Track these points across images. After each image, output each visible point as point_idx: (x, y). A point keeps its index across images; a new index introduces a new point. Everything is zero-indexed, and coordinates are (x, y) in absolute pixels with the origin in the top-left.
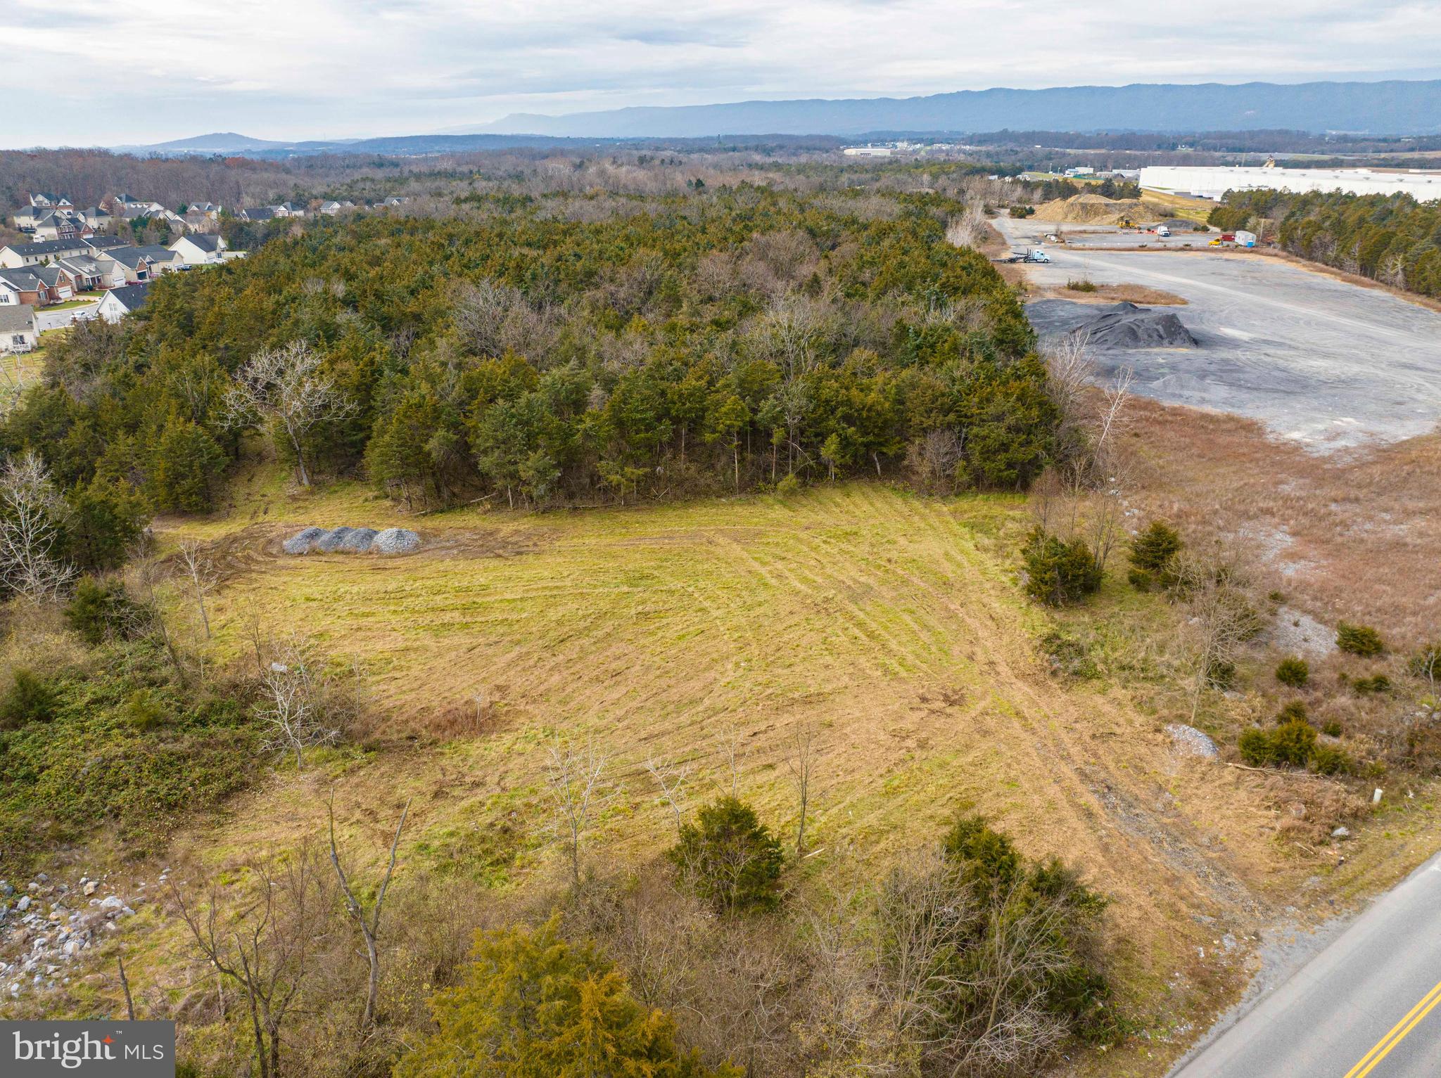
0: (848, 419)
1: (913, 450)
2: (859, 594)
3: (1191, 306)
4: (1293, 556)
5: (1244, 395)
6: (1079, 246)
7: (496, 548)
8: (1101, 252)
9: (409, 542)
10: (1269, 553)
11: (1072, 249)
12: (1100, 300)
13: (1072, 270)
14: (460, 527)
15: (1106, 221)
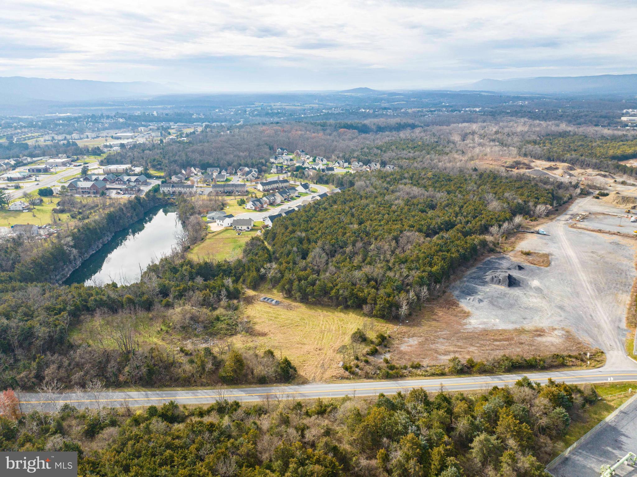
1: (364, 306)
3: (547, 268)
6: (579, 225)
7: (289, 308)
8: (580, 230)
9: (277, 303)
10: (406, 344)
11: (572, 227)
12: (522, 260)
13: (545, 241)
14: (287, 302)
15: (627, 207)
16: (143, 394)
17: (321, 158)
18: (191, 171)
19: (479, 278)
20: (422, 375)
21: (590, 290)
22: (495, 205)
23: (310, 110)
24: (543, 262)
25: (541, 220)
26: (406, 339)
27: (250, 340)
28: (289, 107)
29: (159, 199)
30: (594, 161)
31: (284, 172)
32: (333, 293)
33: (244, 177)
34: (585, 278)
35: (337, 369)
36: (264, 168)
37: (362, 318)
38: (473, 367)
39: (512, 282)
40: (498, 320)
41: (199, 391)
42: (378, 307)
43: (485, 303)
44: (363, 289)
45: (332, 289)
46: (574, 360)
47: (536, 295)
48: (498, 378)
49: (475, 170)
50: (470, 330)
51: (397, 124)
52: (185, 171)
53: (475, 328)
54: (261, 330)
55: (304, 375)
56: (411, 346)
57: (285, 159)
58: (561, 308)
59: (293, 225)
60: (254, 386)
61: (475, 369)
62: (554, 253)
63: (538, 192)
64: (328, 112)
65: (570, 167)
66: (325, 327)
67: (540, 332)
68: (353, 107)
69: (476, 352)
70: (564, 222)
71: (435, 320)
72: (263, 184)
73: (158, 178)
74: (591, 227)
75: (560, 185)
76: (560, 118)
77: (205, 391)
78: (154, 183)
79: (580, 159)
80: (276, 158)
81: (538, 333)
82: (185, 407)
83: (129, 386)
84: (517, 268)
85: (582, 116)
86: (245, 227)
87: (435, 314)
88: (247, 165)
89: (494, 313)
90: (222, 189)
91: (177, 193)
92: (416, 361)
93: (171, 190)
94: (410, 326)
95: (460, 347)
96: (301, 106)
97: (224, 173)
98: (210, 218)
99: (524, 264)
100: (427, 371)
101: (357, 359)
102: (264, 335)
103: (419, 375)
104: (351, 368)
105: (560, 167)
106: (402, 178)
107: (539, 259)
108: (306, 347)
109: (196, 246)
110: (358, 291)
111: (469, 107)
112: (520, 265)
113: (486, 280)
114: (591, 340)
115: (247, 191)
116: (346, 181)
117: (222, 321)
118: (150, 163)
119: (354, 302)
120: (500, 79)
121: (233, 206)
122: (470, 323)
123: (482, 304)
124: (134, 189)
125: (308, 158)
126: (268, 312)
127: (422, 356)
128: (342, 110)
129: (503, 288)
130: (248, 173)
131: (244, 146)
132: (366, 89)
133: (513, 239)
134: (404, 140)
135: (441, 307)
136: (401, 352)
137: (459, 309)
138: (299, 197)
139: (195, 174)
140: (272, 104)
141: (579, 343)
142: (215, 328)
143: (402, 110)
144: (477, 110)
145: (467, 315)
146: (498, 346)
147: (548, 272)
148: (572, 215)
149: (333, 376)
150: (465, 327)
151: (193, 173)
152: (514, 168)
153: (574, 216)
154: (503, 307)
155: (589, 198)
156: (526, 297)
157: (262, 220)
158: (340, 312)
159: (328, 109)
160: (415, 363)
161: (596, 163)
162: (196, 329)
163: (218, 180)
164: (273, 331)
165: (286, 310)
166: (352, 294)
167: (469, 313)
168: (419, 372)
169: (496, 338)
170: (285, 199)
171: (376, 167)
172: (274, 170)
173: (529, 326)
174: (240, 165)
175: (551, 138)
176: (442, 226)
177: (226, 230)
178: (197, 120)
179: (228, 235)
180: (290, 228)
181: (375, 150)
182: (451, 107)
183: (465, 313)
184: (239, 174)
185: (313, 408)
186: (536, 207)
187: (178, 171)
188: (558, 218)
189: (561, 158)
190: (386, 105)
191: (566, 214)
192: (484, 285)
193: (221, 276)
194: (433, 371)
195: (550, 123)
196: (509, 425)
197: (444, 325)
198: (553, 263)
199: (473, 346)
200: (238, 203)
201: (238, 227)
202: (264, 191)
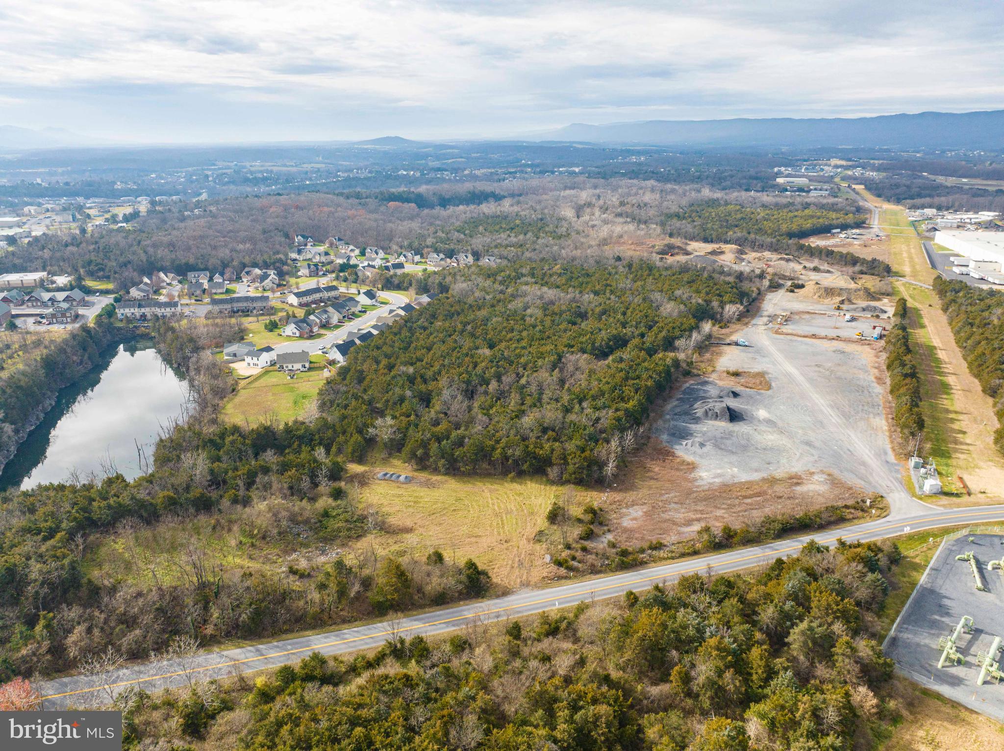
3: (768, 392)
4: (632, 519)
5: (713, 452)
6: (786, 329)
7: (429, 485)
8: (789, 337)
9: (409, 480)
10: (628, 517)
11: (777, 332)
12: (732, 383)
13: (750, 355)
14: (423, 476)
15: (834, 301)
16: (251, 651)
17: (374, 249)
18: (159, 278)
19: (686, 413)
20: (668, 558)
21: (833, 418)
22: (669, 309)
23: (316, 172)
24: (761, 384)
25: (733, 327)
26: (624, 510)
27: (390, 541)
28: (277, 168)
29: (120, 329)
30: (769, 240)
31: (321, 273)
32: (497, 454)
33: (257, 284)
34: (822, 401)
35: (543, 566)
36: (285, 268)
37: (548, 488)
38: (731, 537)
39: (734, 416)
40: (735, 470)
41: (346, 631)
42: (571, 468)
43: (709, 448)
44: (541, 445)
45: (494, 449)
46: (853, 511)
47: (770, 430)
48: (769, 548)
49: (619, 259)
50: (706, 488)
51: (469, 192)
52: (150, 279)
53: (710, 484)
54: (400, 523)
55: (500, 582)
56: (635, 519)
57: (314, 252)
58: (809, 444)
59: (387, 356)
60: (431, 610)
61: (735, 540)
62: (770, 371)
63: (718, 287)
64: (349, 176)
65: (740, 250)
66: (499, 507)
67: (795, 480)
68: (387, 168)
69: (726, 515)
70: (764, 327)
71: (652, 478)
72: (298, 295)
73: (106, 292)
74: (801, 333)
75: (740, 276)
76: (698, 179)
77: (355, 629)
78: (100, 302)
79: (749, 238)
80: (299, 252)
81: (795, 481)
82: (336, 659)
83: (219, 643)
84: (731, 395)
85: (726, 177)
86: (298, 366)
87: (649, 471)
88: (255, 265)
89: (726, 460)
90: (228, 306)
91: (149, 317)
92: (654, 539)
93: (137, 312)
94: (621, 490)
95: (702, 512)
96: (296, 166)
97: (218, 279)
98: (228, 355)
99: (738, 389)
100: (672, 552)
101: (568, 547)
102: (409, 530)
103: (665, 559)
104: (566, 561)
105: (727, 251)
106: (519, 276)
107: (754, 381)
108: (484, 539)
109: (228, 402)
110: (536, 447)
111: (563, 166)
112: (734, 390)
113: (698, 415)
114: (863, 483)
115: (272, 308)
116: (433, 283)
117: (334, 517)
118: (83, 267)
119: (531, 465)
120: (596, 124)
121: (259, 332)
122: (701, 478)
123: (705, 449)
124: (68, 315)
125: (352, 250)
126: (399, 496)
127: (658, 531)
128: (370, 172)
129: (723, 425)
130: (265, 277)
131: (242, 234)
132: (397, 139)
133: (708, 356)
134: (492, 217)
135: (653, 460)
136: (625, 530)
137: (678, 460)
138: (365, 312)
139: (169, 284)
140: (248, 164)
141: (850, 488)
142: (329, 530)
143: (466, 172)
144: (577, 170)
145: (692, 467)
146: (751, 504)
147: (772, 397)
148: (769, 316)
149: (544, 578)
150: (697, 484)
151: (164, 281)
152: (667, 254)
153: (772, 318)
154: (734, 450)
155: (781, 292)
156: (759, 433)
157: (320, 352)
158: (512, 481)
159: (346, 171)
160: (654, 542)
161: (772, 243)
162: (299, 535)
163: (214, 291)
164: (420, 522)
165: (426, 489)
166: (527, 453)
167: (693, 463)
168: (662, 554)
169: (744, 494)
170: (344, 317)
171: (468, 260)
172: (304, 271)
173: (779, 473)
174: (244, 266)
175: (698, 210)
176: (611, 343)
177: (266, 372)
178: (127, 193)
179: (275, 380)
180: (384, 362)
181: (456, 233)
182: (538, 166)
183: (688, 464)
184: (245, 280)
185: (537, 627)
186: (723, 308)
187: (137, 280)
188: (754, 322)
189: (723, 238)
190: (436, 164)
191: (762, 316)
192: (697, 423)
193: (295, 445)
194: (681, 550)
195: (687, 188)
196: (829, 605)
197: (668, 485)
198: (773, 384)
199: (719, 508)
200: (266, 327)
201: (287, 367)
202: (301, 305)
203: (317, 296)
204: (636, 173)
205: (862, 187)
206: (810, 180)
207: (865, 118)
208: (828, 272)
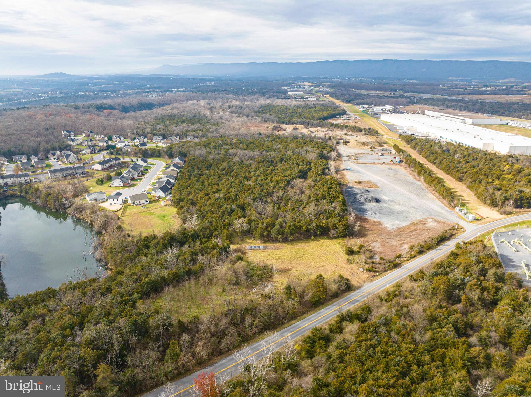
0: (320, 228)
1: (329, 232)
2: (325, 254)
3: (379, 189)
4: (379, 248)
5: (382, 216)
6: (359, 161)
7: (276, 248)
8: (364, 165)
9: (264, 247)
11: (357, 163)
12: (362, 186)
13: (357, 174)
15: (367, 148)
17: (118, 136)
19: (357, 201)
21: (413, 196)
24: (373, 185)
26: (372, 245)
27: (287, 275)
31: (96, 151)
32: (304, 228)
34: (403, 190)
35: (363, 273)
39: (377, 200)
40: (397, 222)
42: (340, 230)
43: (379, 214)
45: (301, 226)
46: (454, 231)
47: (395, 204)
49: (260, 134)
53: (394, 229)
57: (82, 140)
58: (414, 208)
62: (371, 180)
65: (306, 127)
67: (422, 222)
70: (350, 161)
71: (370, 230)
74: (367, 162)
86: (142, 201)
88: (54, 149)
89: (390, 218)
90: (60, 174)
92: (394, 254)
93: (2, 181)
95: (402, 240)
96: (2, 91)
98: (91, 200)
99: (367, 189)
100: (405, 257)
101: (366, 263)
102: (289, 269)
103: (406, 261)
104: (371, 269)
107: (369, 185)
109: (122, 224)
112: (365, 189)
113: (362, 201)
114: (447, 220)
115: (87, 173)
119: (320, 231)
122: (387, 227)
126: (268, 255)
127: (393, 251)
129: (376, 204)
132: (62, 74)
136: (381, 252)
137: (372, 221)
138: (147, 170)
141: (445, 223)
144: (183, 90)
145: (380, 223)
146: (416, 234)
147: (383, 190)
148: (347, 156)
150: (388, 230)
154: (389, 214)
155: (342, 145)
156: (392, 206)
158: (314, 241)
160: (396, 255)
165: (277, 250)
168: (403, 259)
169: (410, 230)
170: (139, 173)
171: (177, 139)
173: (414, 221)
175: (267, 109)
177: (126, 207)
183: (377, 222)
184: (51, 158)
186: (330, 154)
188: (345, 159)
192: (365, 205)
194: (409, 256)
195: (251, 98)
197: (378, 232)
198: (378, 185)
199: (406, 238)
200: (97, 183)
201: (137, 202)
202: (103, 170)
203: (110, 164)
204: (217, 90)
205: (328, 95)
206: (304, 93)
207: (311, 63)
208: (352, 135)
